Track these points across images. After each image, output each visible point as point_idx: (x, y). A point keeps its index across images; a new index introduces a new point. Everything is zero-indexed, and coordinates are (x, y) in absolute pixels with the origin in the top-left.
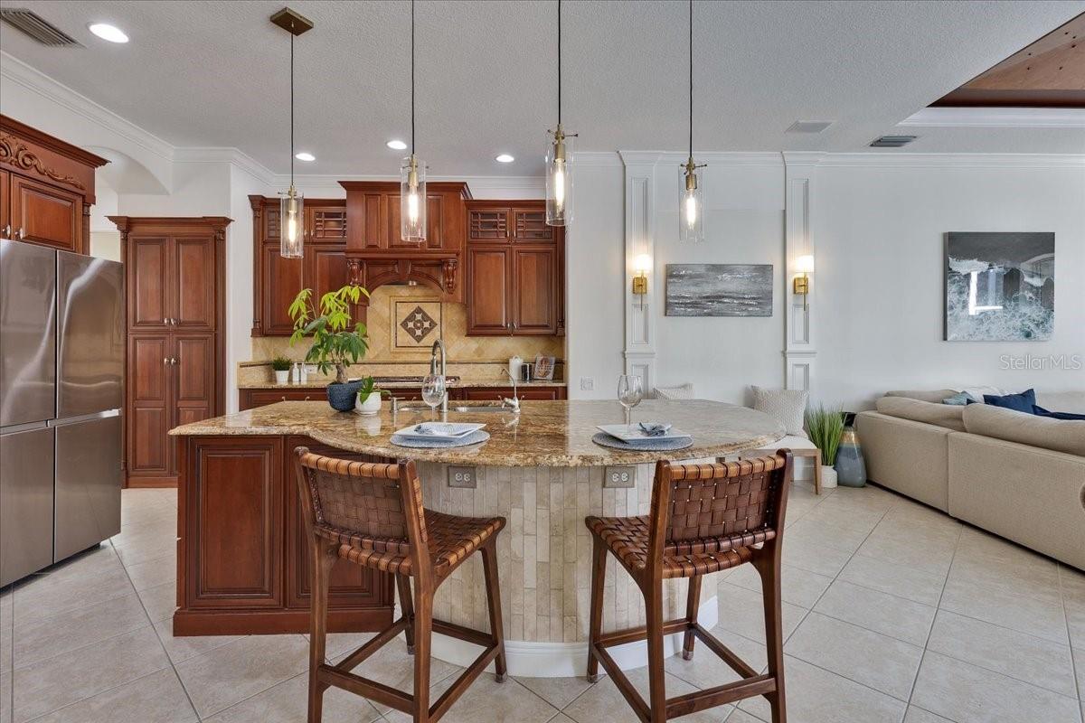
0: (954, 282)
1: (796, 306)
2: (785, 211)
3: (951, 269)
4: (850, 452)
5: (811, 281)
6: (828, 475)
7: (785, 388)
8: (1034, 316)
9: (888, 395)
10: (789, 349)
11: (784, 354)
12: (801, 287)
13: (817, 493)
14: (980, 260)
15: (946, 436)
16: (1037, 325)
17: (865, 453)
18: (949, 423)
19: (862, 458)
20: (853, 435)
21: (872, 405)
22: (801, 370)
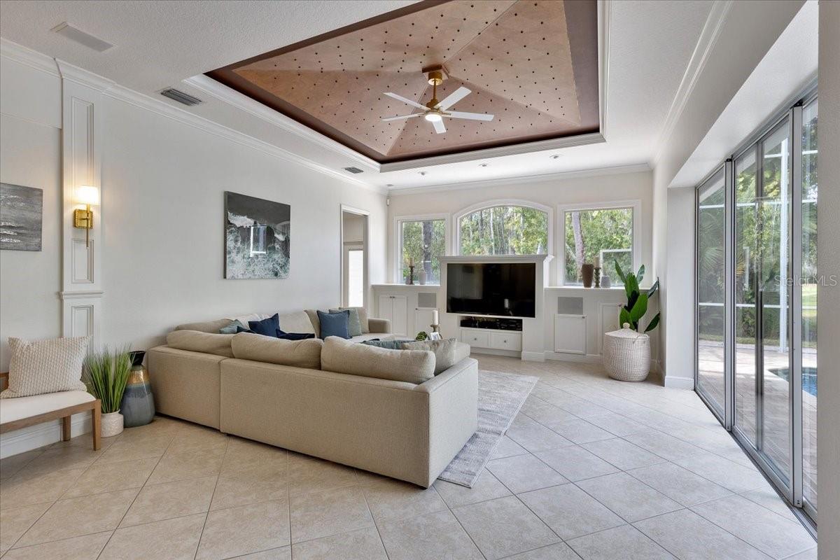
0: (231, 232)
1: (77, 241)
2: (61, 130)
3: (229, 221)
4: (139, 391)
5: (97, 216)
6: (113, 422)
7: (61, 336)
8: (279, 261)
9: (178, 329)
10: (67, 289)
11: (60, 296)
12: (83, 221)
13: (95, 449)
14: (248, 217)
15: (219, 363)
16: (281, 267)
17: (154, 390)
18: (220, 351)
19: (151, 394)
20: (142, 373)
21: (163, 340)
22: (84, 313)
